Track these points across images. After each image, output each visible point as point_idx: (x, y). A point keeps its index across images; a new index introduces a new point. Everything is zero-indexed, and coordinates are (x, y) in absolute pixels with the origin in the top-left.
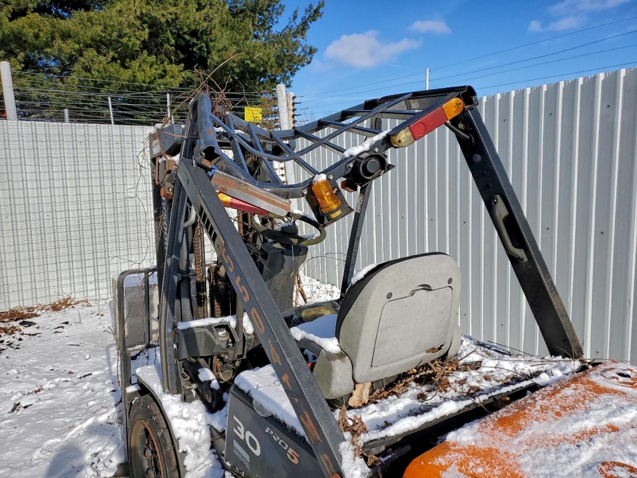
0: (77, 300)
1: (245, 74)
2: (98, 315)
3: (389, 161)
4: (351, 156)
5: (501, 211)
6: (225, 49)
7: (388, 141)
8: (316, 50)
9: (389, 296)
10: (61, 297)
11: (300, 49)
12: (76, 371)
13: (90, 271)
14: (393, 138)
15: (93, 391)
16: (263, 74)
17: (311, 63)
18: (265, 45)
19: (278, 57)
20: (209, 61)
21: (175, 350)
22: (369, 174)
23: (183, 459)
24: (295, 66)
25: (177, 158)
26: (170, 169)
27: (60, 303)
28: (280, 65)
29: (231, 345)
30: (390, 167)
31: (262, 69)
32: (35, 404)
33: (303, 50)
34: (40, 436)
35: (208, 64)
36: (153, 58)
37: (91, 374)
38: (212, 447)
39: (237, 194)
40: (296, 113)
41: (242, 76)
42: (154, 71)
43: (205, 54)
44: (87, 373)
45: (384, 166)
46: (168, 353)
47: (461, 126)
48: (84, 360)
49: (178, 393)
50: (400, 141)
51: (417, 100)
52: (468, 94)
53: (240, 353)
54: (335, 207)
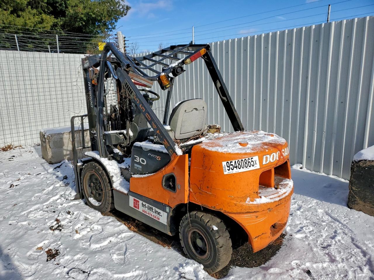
0: (15, 146)
1: (89, 21)
2: (30, 152)
3: (184, 69)
4: (172, 67)
5: (219, 85)
6: (76, 6)
7: (183, 62)
8: (130, 8)
9: (185, 111)
10: (6, 145)
11: (121, 7)
12: (32, 173)
13: (21, 130)
14: (185, 61)
15: (46, 178)
16: (100, 21)
17: (127, 15)
18: (100, 3)
19: (108, 11)
20: (67, 13)
21: (104, 142)
22: (178, 73)
23: (112, 178)
24: (118, 17)
25: (98, 68)
26: (96, 73)
27: (6, 147)
28: (110, 16)
29: (125, 140)
30: (184, 71)
31: (99, 18)
32: (21, 184)
33: (122, 8)
34: (31, 193)
35: (66, 14)
36: (35, 11)
37: (40, 174)
38: (121, 175)
39: (136, 79)
40: (126, 46)
41: (87, 22)
42: (36, 19)
43: (64, 9)
44: (39, 173)
45: (183, 70)
46: (101, 143)
47: (206, 57)
48: (34, 169)
49: (106, 157)
50: (187, 62)
51: (191, 48)
52: (207, 47)
53: (129, 143)
54: (167, 84)
